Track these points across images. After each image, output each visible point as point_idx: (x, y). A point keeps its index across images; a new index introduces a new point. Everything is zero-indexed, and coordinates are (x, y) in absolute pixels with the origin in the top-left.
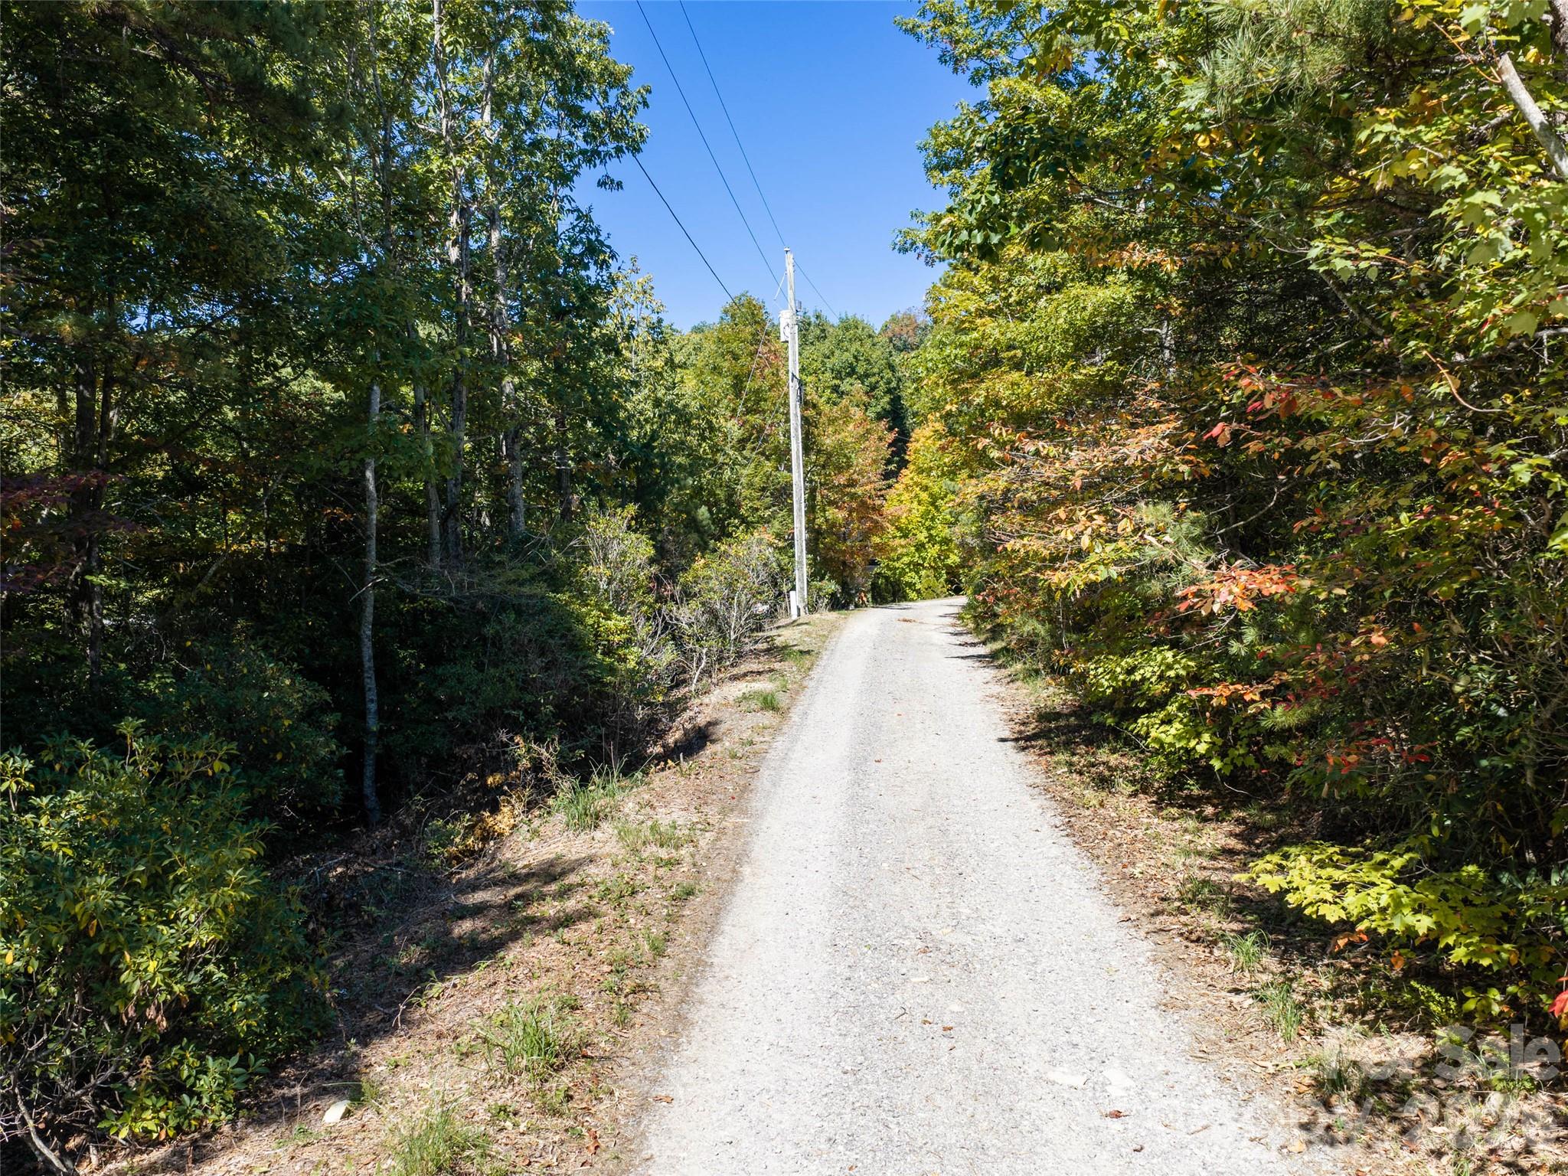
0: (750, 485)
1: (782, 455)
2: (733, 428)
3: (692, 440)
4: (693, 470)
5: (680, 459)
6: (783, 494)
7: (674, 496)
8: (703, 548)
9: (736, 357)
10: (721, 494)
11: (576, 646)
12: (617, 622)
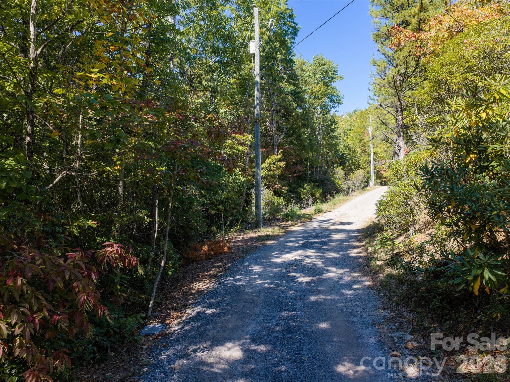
0: (363, 161)
1: (369, 155)
2: (359, 150)
3: (351, 153)
4: (351, 159)
5: (348, 156)
6: (369, 163)
7: (347, 164)
8: (353, 173)
9: (360, 136)
10: (357, 163)
11: (335, 184)
12: (340, 182)
